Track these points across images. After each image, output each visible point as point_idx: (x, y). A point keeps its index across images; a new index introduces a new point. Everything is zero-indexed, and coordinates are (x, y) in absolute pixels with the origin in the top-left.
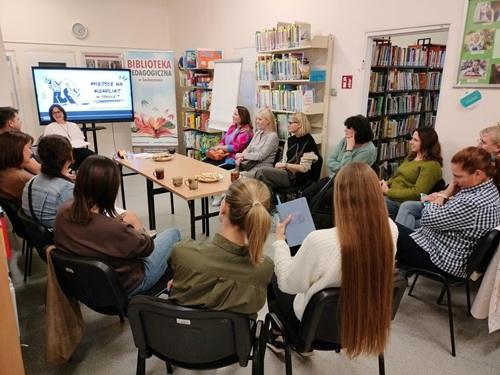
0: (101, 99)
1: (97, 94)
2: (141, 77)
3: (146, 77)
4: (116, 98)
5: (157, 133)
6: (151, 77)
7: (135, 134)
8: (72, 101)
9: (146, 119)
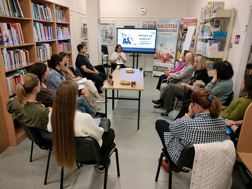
0: (142, 42)
1: (140, 40)
2: (162, 33)
3: (165, 33)
4: (149, 43)
5: (165, 61)
6: (167, 33)
7: (155, 60)
8: (130, 43)
9: (161, 53)
